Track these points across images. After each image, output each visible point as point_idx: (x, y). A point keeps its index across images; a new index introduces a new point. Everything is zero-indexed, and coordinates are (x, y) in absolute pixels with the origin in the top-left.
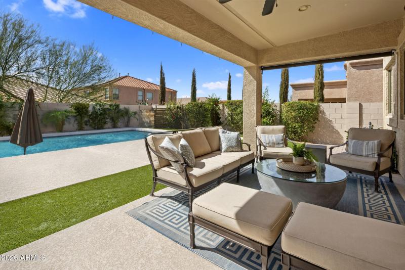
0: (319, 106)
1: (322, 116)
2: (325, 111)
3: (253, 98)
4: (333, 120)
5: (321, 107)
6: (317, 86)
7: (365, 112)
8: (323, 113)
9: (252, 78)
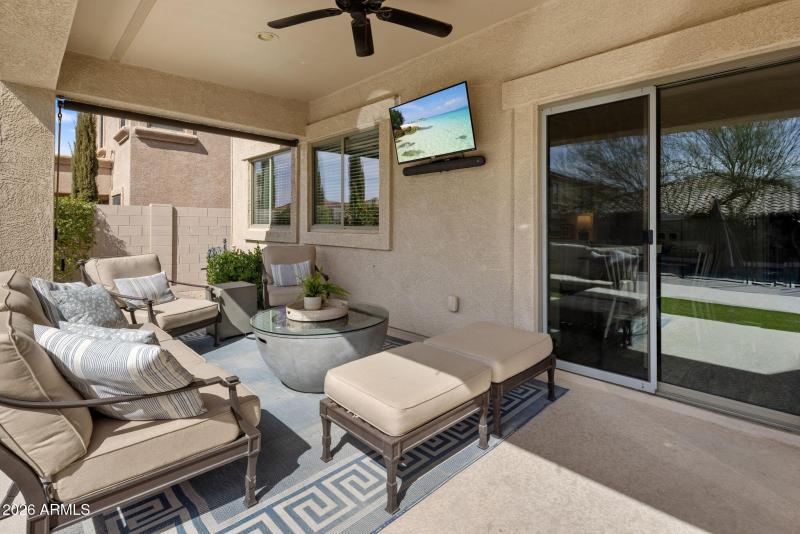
0: (94, 211)
1: (102, 231)
2: (107, 220)
3: (42, 182)
4: (125, 239)
5: (100, 213)
6: (83, 165)
7: (180, 222)
8: (105, 224)
9: (37, 121)
